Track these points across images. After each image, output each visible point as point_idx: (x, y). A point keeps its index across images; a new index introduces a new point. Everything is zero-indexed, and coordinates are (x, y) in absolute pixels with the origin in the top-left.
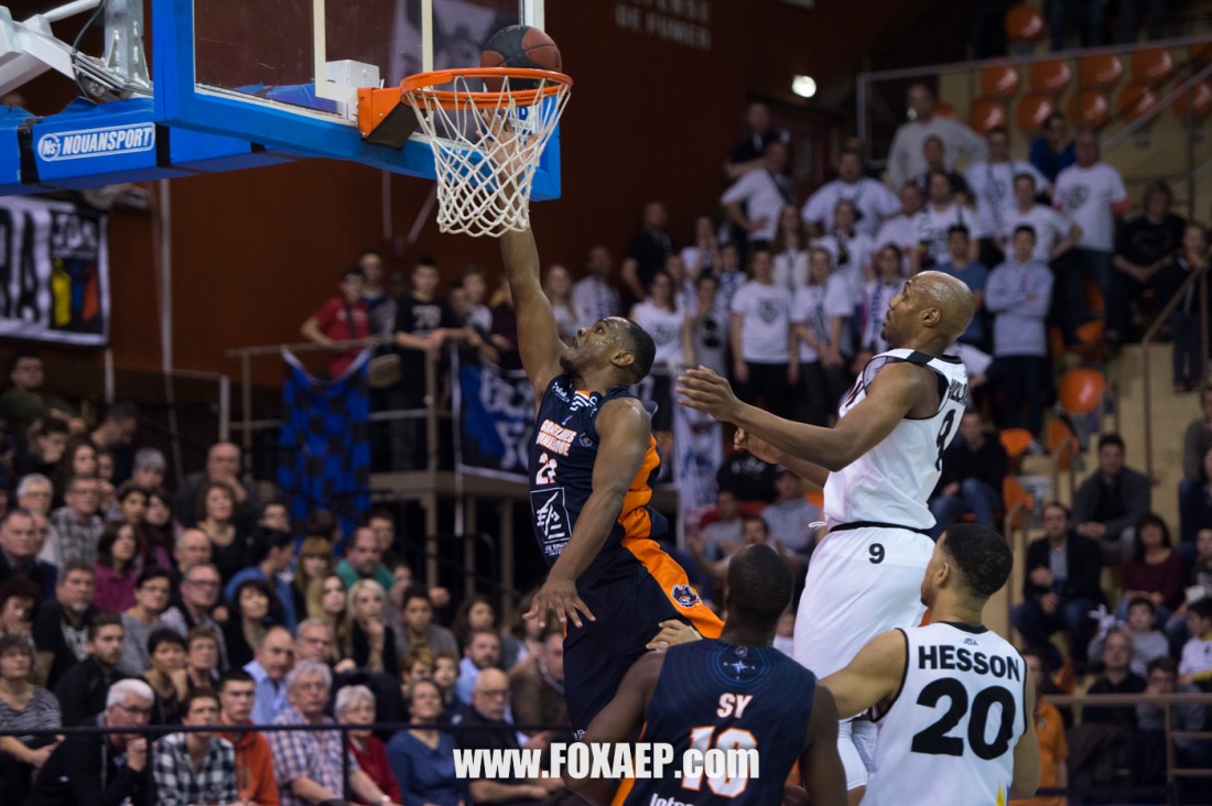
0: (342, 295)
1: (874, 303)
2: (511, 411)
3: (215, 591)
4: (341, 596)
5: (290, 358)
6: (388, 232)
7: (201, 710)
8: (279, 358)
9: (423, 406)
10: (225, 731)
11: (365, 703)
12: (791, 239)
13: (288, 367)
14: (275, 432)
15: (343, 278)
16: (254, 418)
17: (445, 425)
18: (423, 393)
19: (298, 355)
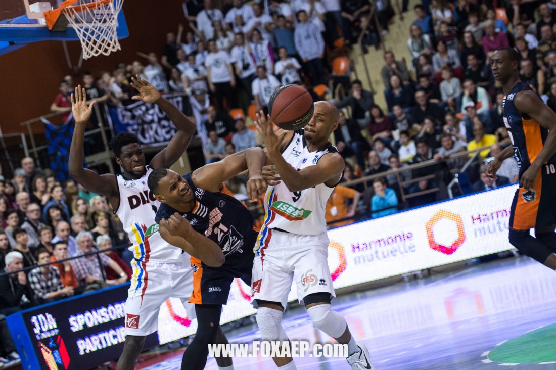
0: (61, 92)
1: (256, 52)
2: (131, 122)
3: (39, 213)
4: (84, 206)
5: (45, 121)
6: (70, 65)
7: (43, 258)
8: (40, 122)
9: (98, 127)
10: (53, 263)
11: (108, 242)
12: (220, 34)
13: (45, 125)
14: (46, 150)
15: (59, 86)
16: (37, 146)
17: (108, 133)
18: (97, 123)
19: (47, 119)
